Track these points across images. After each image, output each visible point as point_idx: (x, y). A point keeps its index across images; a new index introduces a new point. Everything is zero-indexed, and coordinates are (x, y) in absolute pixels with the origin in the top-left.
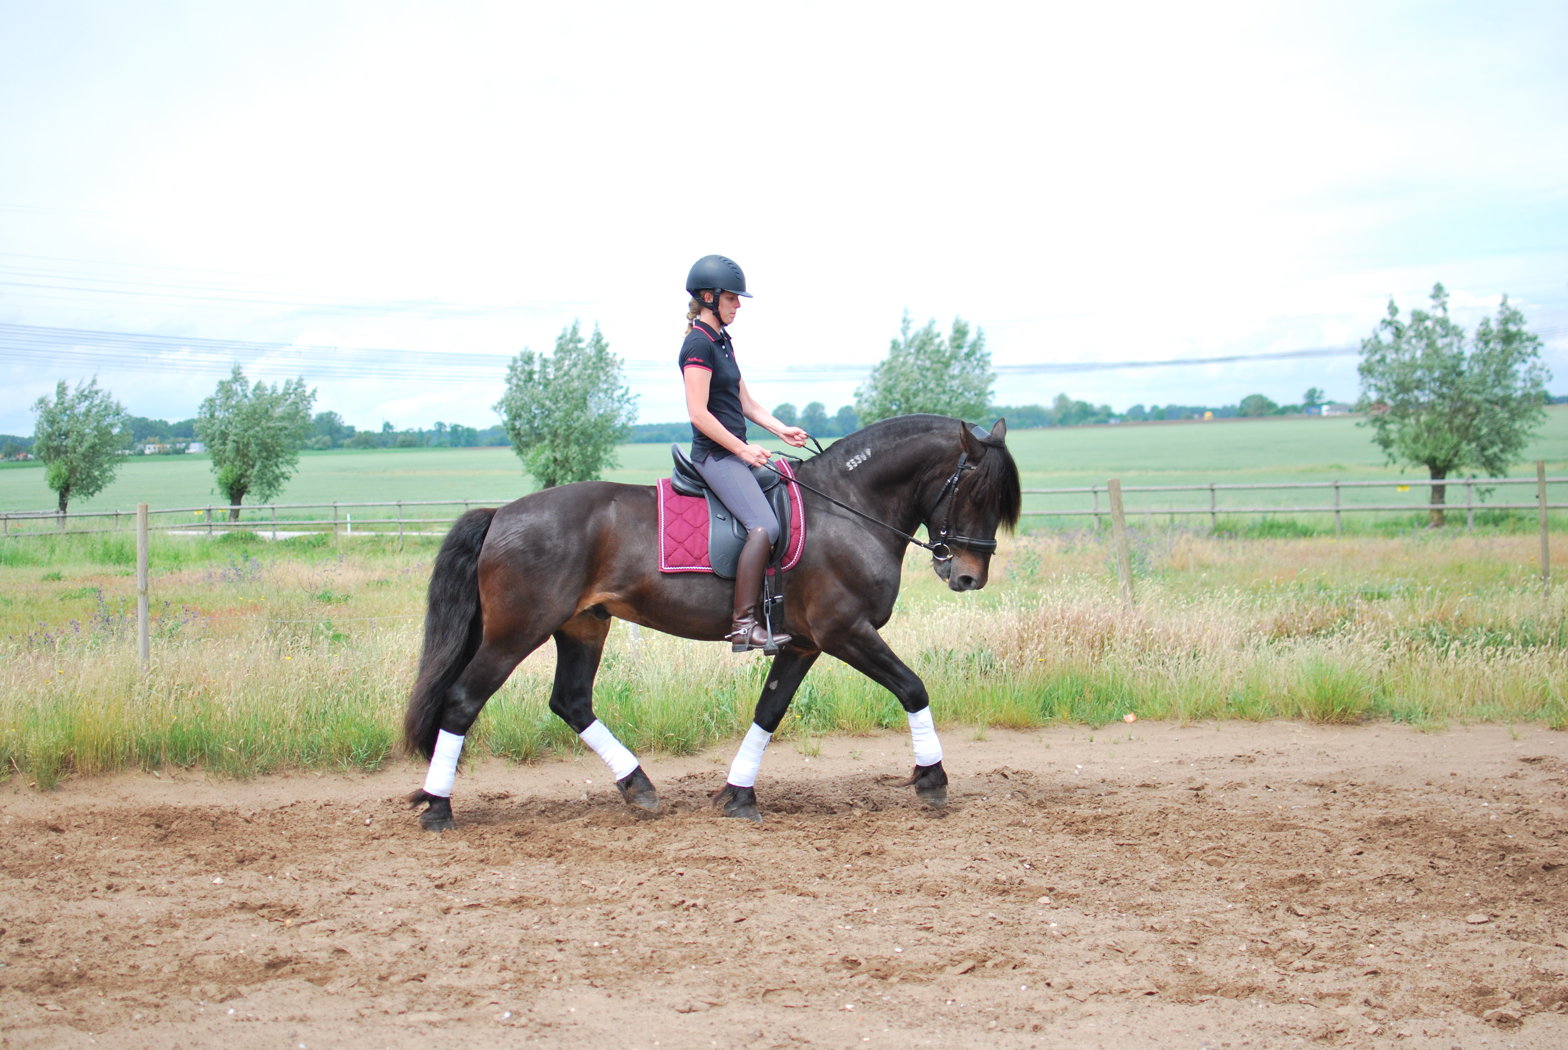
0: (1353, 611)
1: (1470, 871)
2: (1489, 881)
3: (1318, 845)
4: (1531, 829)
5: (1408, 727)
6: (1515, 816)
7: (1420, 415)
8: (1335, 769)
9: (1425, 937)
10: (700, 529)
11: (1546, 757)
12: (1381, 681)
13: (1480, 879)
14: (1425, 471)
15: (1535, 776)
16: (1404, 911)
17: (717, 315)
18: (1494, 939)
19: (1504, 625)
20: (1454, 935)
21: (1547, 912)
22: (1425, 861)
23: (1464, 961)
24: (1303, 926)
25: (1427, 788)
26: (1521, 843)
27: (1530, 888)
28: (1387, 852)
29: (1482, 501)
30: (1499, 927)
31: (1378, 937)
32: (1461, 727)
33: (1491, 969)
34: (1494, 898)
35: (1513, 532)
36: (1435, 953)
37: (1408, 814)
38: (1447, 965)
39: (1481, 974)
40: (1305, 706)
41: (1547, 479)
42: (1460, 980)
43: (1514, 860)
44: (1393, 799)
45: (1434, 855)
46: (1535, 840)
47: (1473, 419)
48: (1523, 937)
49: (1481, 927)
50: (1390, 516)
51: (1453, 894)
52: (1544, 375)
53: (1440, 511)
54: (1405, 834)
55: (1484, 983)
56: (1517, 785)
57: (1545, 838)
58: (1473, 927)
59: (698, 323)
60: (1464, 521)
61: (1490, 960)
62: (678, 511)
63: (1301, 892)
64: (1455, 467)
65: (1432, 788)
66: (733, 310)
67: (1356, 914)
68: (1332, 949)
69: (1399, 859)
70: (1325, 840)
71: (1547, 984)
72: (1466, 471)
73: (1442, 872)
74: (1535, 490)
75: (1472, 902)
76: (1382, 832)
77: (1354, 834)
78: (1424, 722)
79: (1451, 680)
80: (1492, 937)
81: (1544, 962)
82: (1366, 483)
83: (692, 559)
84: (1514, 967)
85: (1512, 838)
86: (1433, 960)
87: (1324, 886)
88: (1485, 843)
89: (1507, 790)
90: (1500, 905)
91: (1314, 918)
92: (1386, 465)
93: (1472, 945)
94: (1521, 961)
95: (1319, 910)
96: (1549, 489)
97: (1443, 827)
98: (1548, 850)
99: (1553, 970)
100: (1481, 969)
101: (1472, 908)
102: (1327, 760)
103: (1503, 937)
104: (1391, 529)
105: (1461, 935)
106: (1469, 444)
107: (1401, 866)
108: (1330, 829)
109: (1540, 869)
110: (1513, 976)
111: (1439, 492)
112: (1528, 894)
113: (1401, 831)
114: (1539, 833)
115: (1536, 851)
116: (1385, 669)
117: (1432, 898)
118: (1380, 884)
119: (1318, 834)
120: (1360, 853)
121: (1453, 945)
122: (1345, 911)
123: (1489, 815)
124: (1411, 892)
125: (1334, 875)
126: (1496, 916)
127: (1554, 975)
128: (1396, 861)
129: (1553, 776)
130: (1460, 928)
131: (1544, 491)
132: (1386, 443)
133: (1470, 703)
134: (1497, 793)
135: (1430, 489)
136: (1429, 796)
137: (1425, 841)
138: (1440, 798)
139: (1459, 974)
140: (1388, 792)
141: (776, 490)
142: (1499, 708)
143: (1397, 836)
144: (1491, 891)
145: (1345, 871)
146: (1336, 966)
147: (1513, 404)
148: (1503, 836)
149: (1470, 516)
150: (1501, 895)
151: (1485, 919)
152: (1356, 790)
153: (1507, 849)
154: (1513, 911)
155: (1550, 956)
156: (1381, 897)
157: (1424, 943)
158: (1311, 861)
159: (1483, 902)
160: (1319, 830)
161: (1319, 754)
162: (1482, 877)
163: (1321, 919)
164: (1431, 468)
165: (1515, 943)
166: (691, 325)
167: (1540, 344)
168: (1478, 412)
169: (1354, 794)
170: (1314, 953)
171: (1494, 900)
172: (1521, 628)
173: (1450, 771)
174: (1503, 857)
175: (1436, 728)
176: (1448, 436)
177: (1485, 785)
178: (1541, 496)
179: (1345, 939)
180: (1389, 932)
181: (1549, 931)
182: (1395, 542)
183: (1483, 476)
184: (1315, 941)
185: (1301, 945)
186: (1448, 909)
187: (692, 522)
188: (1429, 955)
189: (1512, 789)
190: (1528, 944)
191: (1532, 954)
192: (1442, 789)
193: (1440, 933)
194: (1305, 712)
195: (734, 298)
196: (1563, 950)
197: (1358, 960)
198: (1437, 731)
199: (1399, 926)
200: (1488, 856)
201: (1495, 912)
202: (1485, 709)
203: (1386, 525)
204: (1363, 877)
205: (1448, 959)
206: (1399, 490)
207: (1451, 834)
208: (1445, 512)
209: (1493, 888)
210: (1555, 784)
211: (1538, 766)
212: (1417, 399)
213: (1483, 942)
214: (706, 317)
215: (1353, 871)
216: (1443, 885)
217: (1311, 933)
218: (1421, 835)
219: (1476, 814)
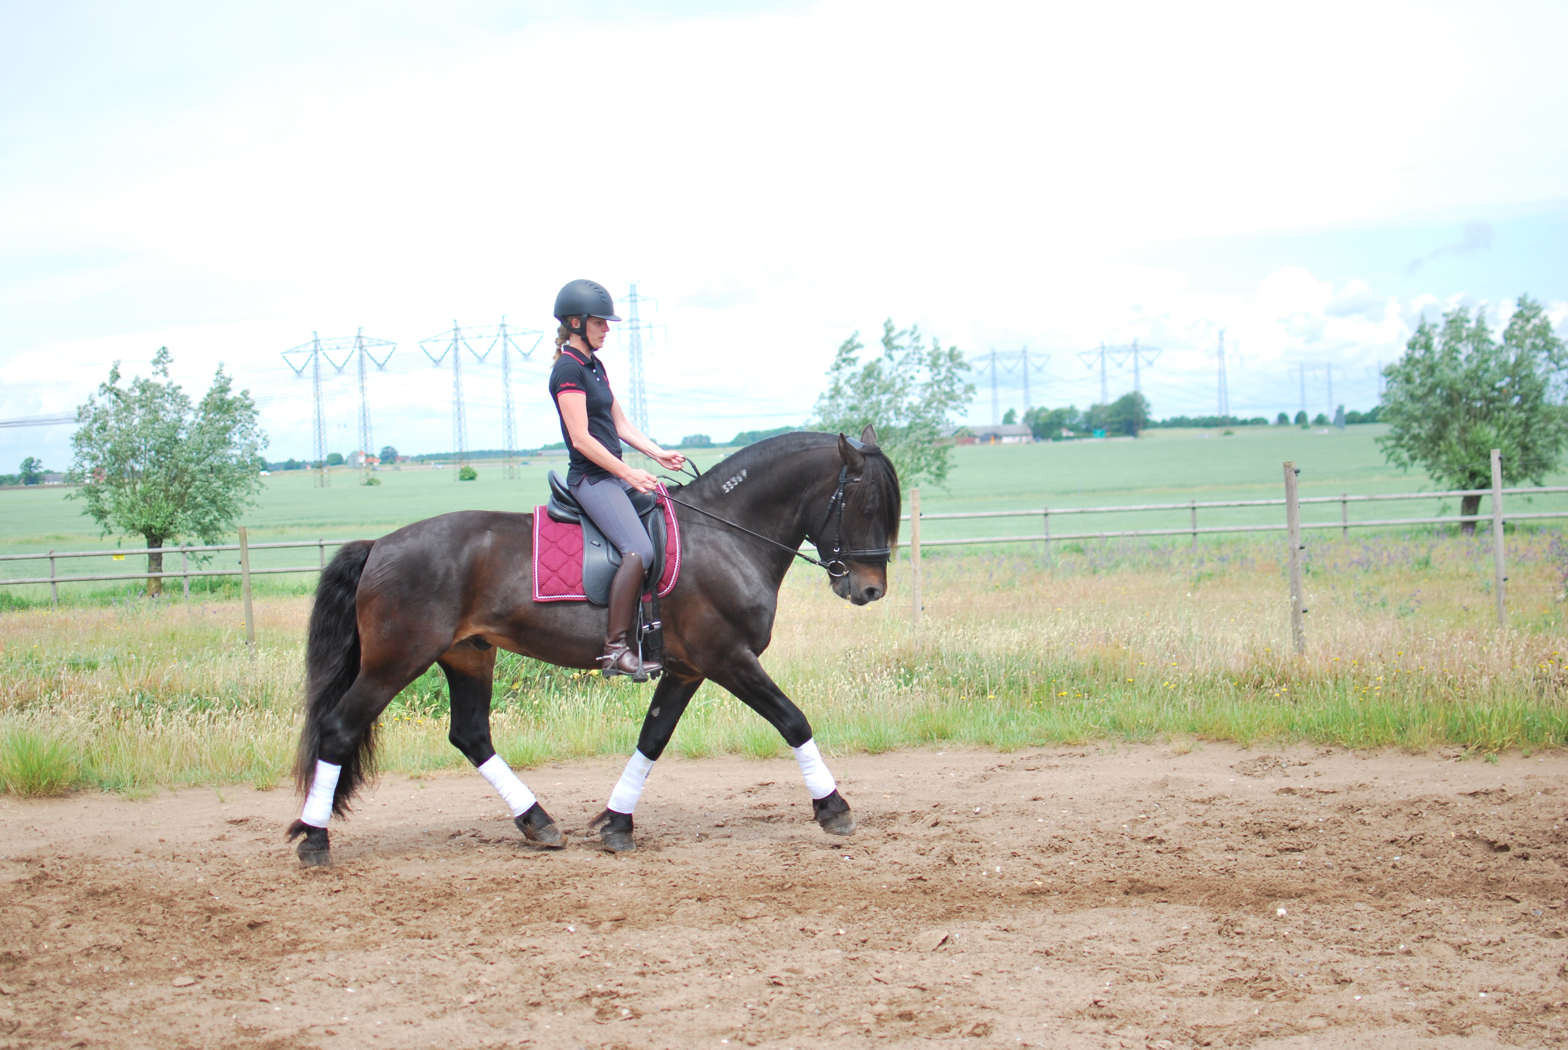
0: (59, 682)
1: (177, 934)
2: (195, 944)
3: (25, 921)
4: (238, 889)
5: (117, 795)
6: (221, 878)
7: (135, 484)
8: (43, 843)
9: (132, 1004)
10: (576, 556)
11: (253, 817)
12: (88, 751)
13: (187, 942)
14: (142, 539)
15: (242, 836)
16: (112, 981)
17: (585, 340)
18: (200, 1000)
19: (210, 690)
20: (161, 999)
21: (252, 969)
22: (133, 929)
23: (171, 1024)
24: (10, 1004)
25: (135, 856)
26: (228, 904)
27: (236, 946)
28: (95, 923)
29: (199, 568)
30: (205, 988)
31: (86, 1009)
32: (170, 794)
33: (197, 1030)
34: (200, 960)
35: (228, 597)
36: (142, 1019)
37: (116, 883)
38: (154, 1030)
39: (187, 1035)
40: (12, 780)
41: (250, 545)
42: (167, 1044)
43: (220, 920)
44: (102, 869)
45: (141, 922)
46: (241, 900)
47: (188, 488)
48: (228, 995)
49: (187, 990)
50: (108, 586)
51: (160, 959)
52: (260, 441)
53: (158, 579)
54: (113, 904)
55: (191, 1044)
56: (224, 846)
57: (252, 896)
58: (179, 990)
59: (567, 348)
60: (180, 588)
61: (197, 1021)
62: (553, 539)
63: (7, 970)
64: (170, 535)
65: (140, 856)
66: (601, 335)
67: (63, 988)
68: (38, 1025)
69: (107, 929)
70: (32, 916)
71: (250, 1039)
72: (182, 538)
73: (150, 938)
74: (237, 556)
75: (178, 965)
76: (90, 904)
77: (62, 907)
78: (132, 791)
79: (157, 748)
80: (198, 998)
81: (249, 1018)
82: (81, 553)
83: (566, 588)
84: (220, 1026)
85: (219, 899)
86: (140, 1026)
87: (31, 962)
88: (192, 906)
89: (214, 852)
90: (206, 966)
91: (21, 995)
92: (102, 535)
93: (181, 1007)
94: (226, 1019)
95: (25, 987)
96: (252, 554)
97: (152, 894)
98: (253, 908)
99: (256, 1025)
100: (187, 1031)
101: (180, 971)
102: (35, 834)
103: (208, 997)
104: (107, 599)
105: (167, 999)
106: (184, 512)
107: (109, 936)
108: (38, 904)
109: (246, 928)
110: (218, 1034)
111: (156, 560)
112: (234, 953)
113: (109, 900)
114: (245, 892)
115: (242, 911)
116: (93, 740)
117: (139, 965)
118: (88, 955)
119: (25, 910)
120: (68, 926)
121: (160, 1009)
122: (52, 985)
123: (197, 878)
124: (118, 961)
125: (41, 950)
126: (202, 977)
127: (257, 1030)
128: (104, 932)
129: (259, 835)
130: (167, 992)
131: (247, 557)
132: (101, 514)
133: (178, 768)
134: (204, 857)
135: (147, 556)
136: (138, 864)
137: (133, 908)
138: (148, 865)
139: (166, 1037)
140: (97, 862)
141: (652, 515)
142: (207, 773)
143: (105, 906)
144: (198, 953)
145: (52, 945)
146: (42, 1041)
147: (226, 472)
148: (210, 898)
149: (186, 583)
150: (207, 956)
151: (191, 981)
152: (65, 863)
153: (213, 911)
154: (219, 971)
155: (254, 1012)
156: (89, 968)
157: (131, 1011)
158: (18, 938)
159: (190, 964)
160: (27, 906)
161: (27, 829)
162: (189, 940)
163: (28, 995)
164: (147, 537)
165: (220, 1002)
166: (559, 351)
167: (256, 413)
168: (194, 479)
169: (63, 867)
170: (21, 1030)
171: (201, 962)
172: (227, 692)
173: (158, 837)
174: (209, 919)
175: (145, 796)
176: (164, 504)
177: (193, 849)
178: (244, 562)
179: (51, 1014)
180: (96, 1002)
181: (253, 987)
182: (109, 612)
183: (199, 543)
184: (21, 1019)
185: (7, 1024)
186: (155, 974)
187: (566, 550)
188: (135, 1021)
189: (219, 851)
190: (233, 1002)
191: (237, 1011)
192: (151, 856)
193: (147, 999)
194: (11, 787)
195: (602, 323)
196: (267, 1005)
197: (65, 1033)
198: (145, 798)
199: (106, 995)
200: (195, 919)
201: (201, 973)
202: (193, 774)
203: (102, 595)
204: (70, 949)
205: (155, 1024)
206: (115, 559)
207: (159, 900)
208: (163, 580)
209: (200, 950)
210: (261, 843)
211: (245, 827)
212: (132, 468)
213: (190, 1004)
214: (575, 342)
215: (60, 945)
216: (150, 951)
217: (18, 1010)
218: (130, 903)
219: (184, 878)
